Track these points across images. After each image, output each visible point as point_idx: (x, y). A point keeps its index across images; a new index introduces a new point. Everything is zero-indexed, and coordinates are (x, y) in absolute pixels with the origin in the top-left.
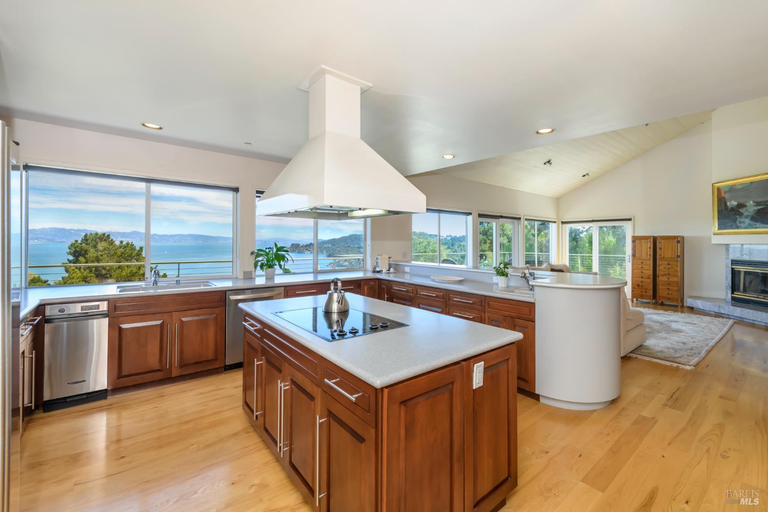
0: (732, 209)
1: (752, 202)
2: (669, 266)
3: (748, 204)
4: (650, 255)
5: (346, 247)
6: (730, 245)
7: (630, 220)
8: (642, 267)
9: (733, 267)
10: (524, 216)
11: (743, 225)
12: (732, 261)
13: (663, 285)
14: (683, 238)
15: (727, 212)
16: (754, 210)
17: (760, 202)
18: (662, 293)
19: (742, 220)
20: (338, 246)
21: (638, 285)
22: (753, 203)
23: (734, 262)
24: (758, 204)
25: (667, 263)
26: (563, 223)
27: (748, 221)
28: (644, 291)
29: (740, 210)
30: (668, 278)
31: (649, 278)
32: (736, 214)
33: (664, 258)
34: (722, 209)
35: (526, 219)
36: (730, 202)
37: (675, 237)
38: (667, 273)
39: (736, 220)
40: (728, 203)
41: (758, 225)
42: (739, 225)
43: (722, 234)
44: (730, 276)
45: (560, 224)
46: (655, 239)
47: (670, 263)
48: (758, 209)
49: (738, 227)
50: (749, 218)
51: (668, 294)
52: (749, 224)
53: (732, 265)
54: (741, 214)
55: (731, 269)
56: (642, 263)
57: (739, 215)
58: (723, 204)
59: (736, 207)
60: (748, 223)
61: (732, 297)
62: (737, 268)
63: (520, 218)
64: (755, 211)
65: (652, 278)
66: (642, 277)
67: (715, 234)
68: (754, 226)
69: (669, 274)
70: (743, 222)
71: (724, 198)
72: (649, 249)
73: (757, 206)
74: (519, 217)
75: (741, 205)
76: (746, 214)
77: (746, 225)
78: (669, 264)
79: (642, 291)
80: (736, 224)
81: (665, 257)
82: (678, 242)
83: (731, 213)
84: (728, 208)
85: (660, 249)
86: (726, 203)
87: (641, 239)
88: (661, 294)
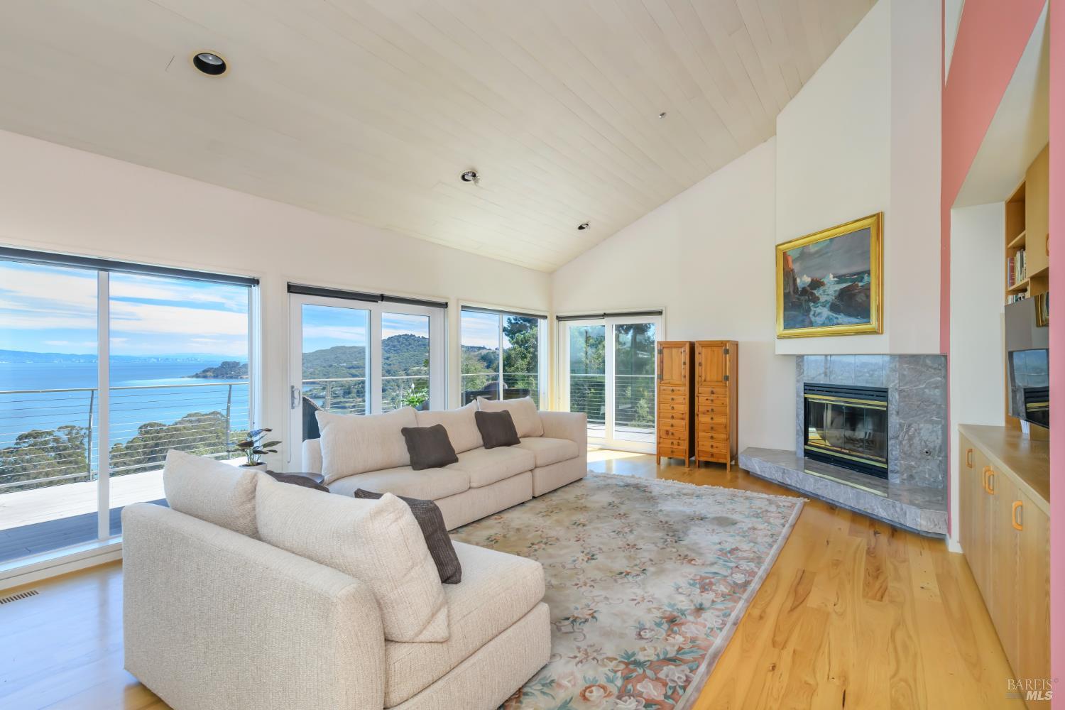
0: (804, 291)
1: (831, 276)
2: (713, 397)
3: (825, 281)
4: (685, 377)
5: (324, 367)
6: (805, 357)
7: (660, 313)
8: (673, 399)
9: (806, 396)
10: (458, 300)
11: (819, 320)
12: (806, 385)
13: (704, 431)
14: (736, 344)
15: (797, 296)
16: (835, 291)
17: (844, 275)
18: (703, 445)
19: (818, 310)
20: (309, 365)
21: (667, 432)
22: (834, 278)
23: (809, 388)
24: (841, 279)
25: (709, 389)
26: (559, 318)
27: (825, 312)
28: (675, 442)
29: (815, 292)
30: (712, 418)
31: (683, 419)
32: (809, 300)
33: (705, 381)
34: (789, 292)
35: (463, 307)
36: (801, 278)
37: (722, 344)
38: (710, 410)
39: (809, 310)
40: (798, 280)
41: (842, 318)
42: (813, 319)
43: (789, 337)
44: (803, 412)
45: (555, 321)
46: (692, 347)
47: (715, 390)
48: (841, 289)
49: (811, 325)
50: (828, 306)
51: (712, 446)
52: (828, 318)
53: (805, 393)
54: (815, 300)
55: (803, 400)
56: (673, 390)
57: (814, 303)
58: (791, 283)
59: (809, 286)
60: (826, 316)
61: (805, 450)
62: (815, 398)
63: (445, 305)
64: (837, 293)
65: (687, 417)
66: (673, 417)
67: (780, 337)
68: (835, 321)
69: (712, 410)
70: (819, 314)
71: (792, 270)
72: (683, 366)
73: (838, 283)
74: (444, 301)
75: (816, 284)
76: (823, 299)
77: (823, 319)
78: (713, 393)
79: (672, 443)
80: (809, 318)
81: (708, 379)
82: (727, 352)
83: (802, 298)
84: (798, 289)
85: (700, 364)
86: (795, 280)
87: (672, 348)
88: (701, 448)
